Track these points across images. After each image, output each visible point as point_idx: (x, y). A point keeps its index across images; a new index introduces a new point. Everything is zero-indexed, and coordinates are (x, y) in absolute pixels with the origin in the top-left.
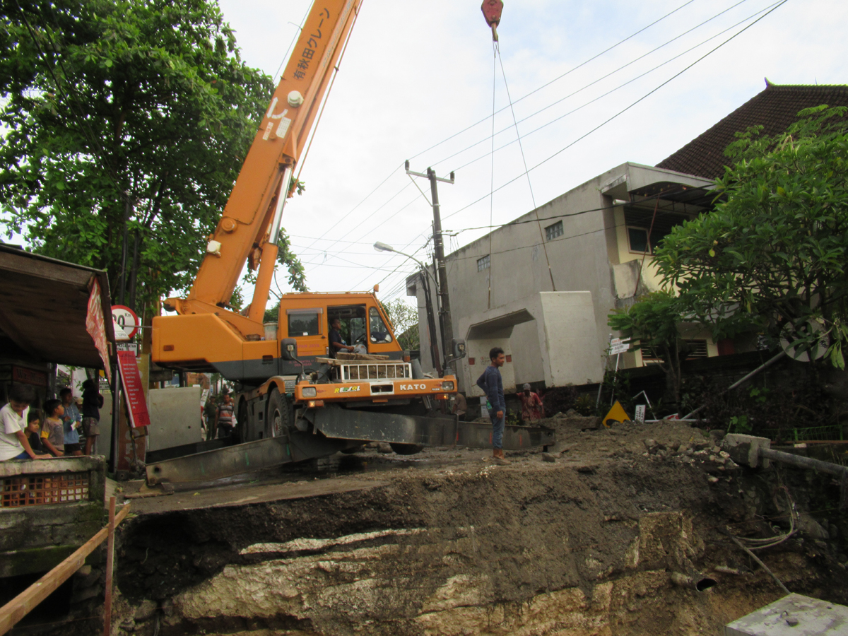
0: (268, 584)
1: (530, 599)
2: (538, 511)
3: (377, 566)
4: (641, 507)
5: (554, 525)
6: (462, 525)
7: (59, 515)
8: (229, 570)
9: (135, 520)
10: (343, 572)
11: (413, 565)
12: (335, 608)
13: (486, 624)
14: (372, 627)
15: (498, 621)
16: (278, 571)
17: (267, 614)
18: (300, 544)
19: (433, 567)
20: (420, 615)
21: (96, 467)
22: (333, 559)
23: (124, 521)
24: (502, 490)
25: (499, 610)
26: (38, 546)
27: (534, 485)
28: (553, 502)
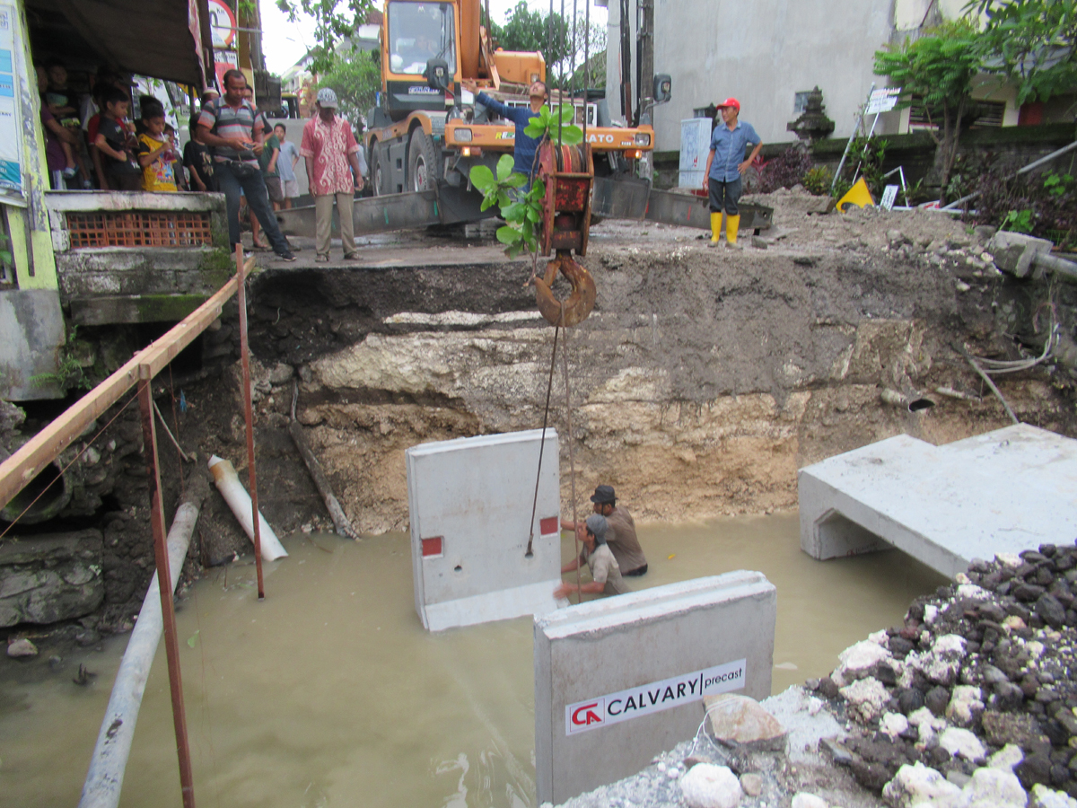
0: (416, 358)
1: (712, 401)
2: (736, 305)
3: (540, 349)
4: (864, 312)
5: (753, 323)
6: (643, 313)
7: (181, 260)
8: (371, 339)
9: (262, 274)
10: (501, 352)
11: (582, 352)
12: (491, 389)
13: (659, 421)
14: (531, 413)
15: (672, 420)
16: (428, 345)
17: (415, 390)
18: (453, 317)
19: (604, 356)
20: (585, 405)
21: (216, 207)
22: (490, 338)
23: (251, 275)
24: (697, 276)
25: (675, 410)
26: (162, 293)
27: (737, 274)
28: (756, 296)
